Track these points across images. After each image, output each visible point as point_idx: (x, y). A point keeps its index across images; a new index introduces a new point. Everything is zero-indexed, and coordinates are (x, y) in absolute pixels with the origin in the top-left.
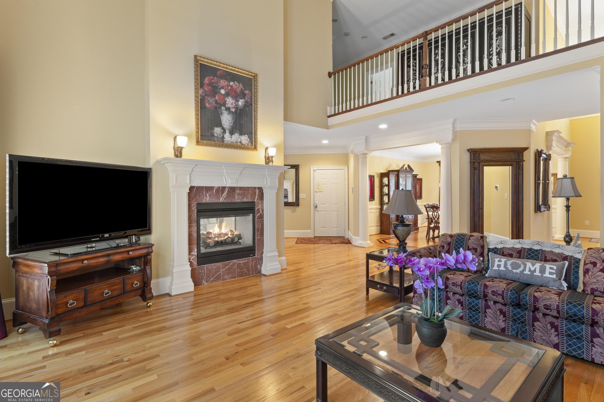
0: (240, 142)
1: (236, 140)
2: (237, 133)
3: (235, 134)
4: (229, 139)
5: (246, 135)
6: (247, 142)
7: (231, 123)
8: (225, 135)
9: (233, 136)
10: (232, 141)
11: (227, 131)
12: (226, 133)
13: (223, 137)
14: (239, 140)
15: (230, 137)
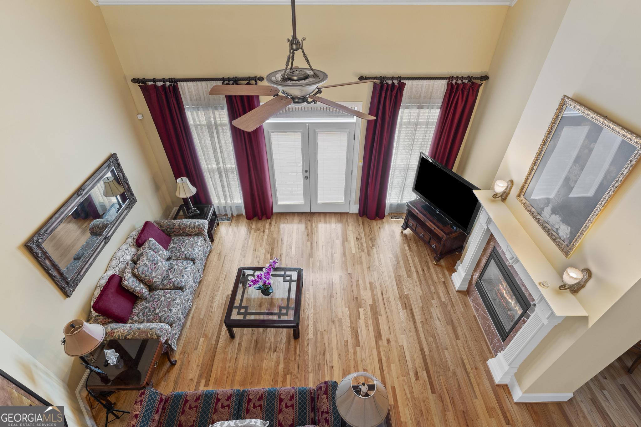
0: (557, 229)
1: (554, 223)
2: (560, 216)
3: (557, 215)
4: (548, 216)
5: (569, 228)
6: (565, 237)
7: (561, 199)
8: (545, 208)
9: (553, 216)
10: (549, 219)
11: (550, 205)
12: (548, 206)
13: (542, 209)
14: (557, 227)
15: (550, 214)
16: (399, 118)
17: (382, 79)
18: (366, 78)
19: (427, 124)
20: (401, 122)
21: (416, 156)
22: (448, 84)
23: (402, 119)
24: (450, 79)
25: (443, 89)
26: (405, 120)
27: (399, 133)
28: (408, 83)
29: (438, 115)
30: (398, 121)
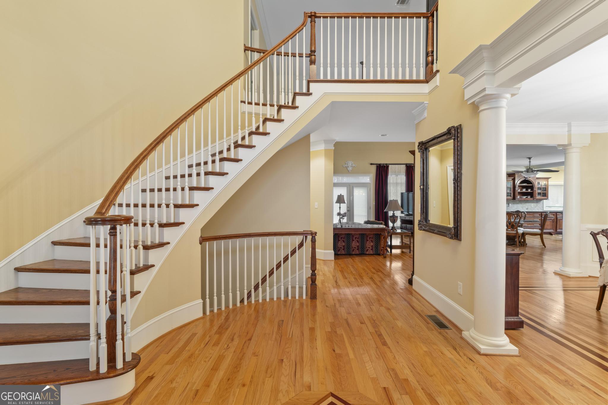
16: (389, 179)
17: (380, 165)
18: (373, 164)
19: (401, 183)
20: (390, 183)
21: (399, 194)
22: (406, 166)
23: (390, 181)
24: (406, 165)
25: (404, 168)
26: (391, 181)
27: (390, 186)
28: (390, 166)
29: (405, 181)
30: (389, 182)
